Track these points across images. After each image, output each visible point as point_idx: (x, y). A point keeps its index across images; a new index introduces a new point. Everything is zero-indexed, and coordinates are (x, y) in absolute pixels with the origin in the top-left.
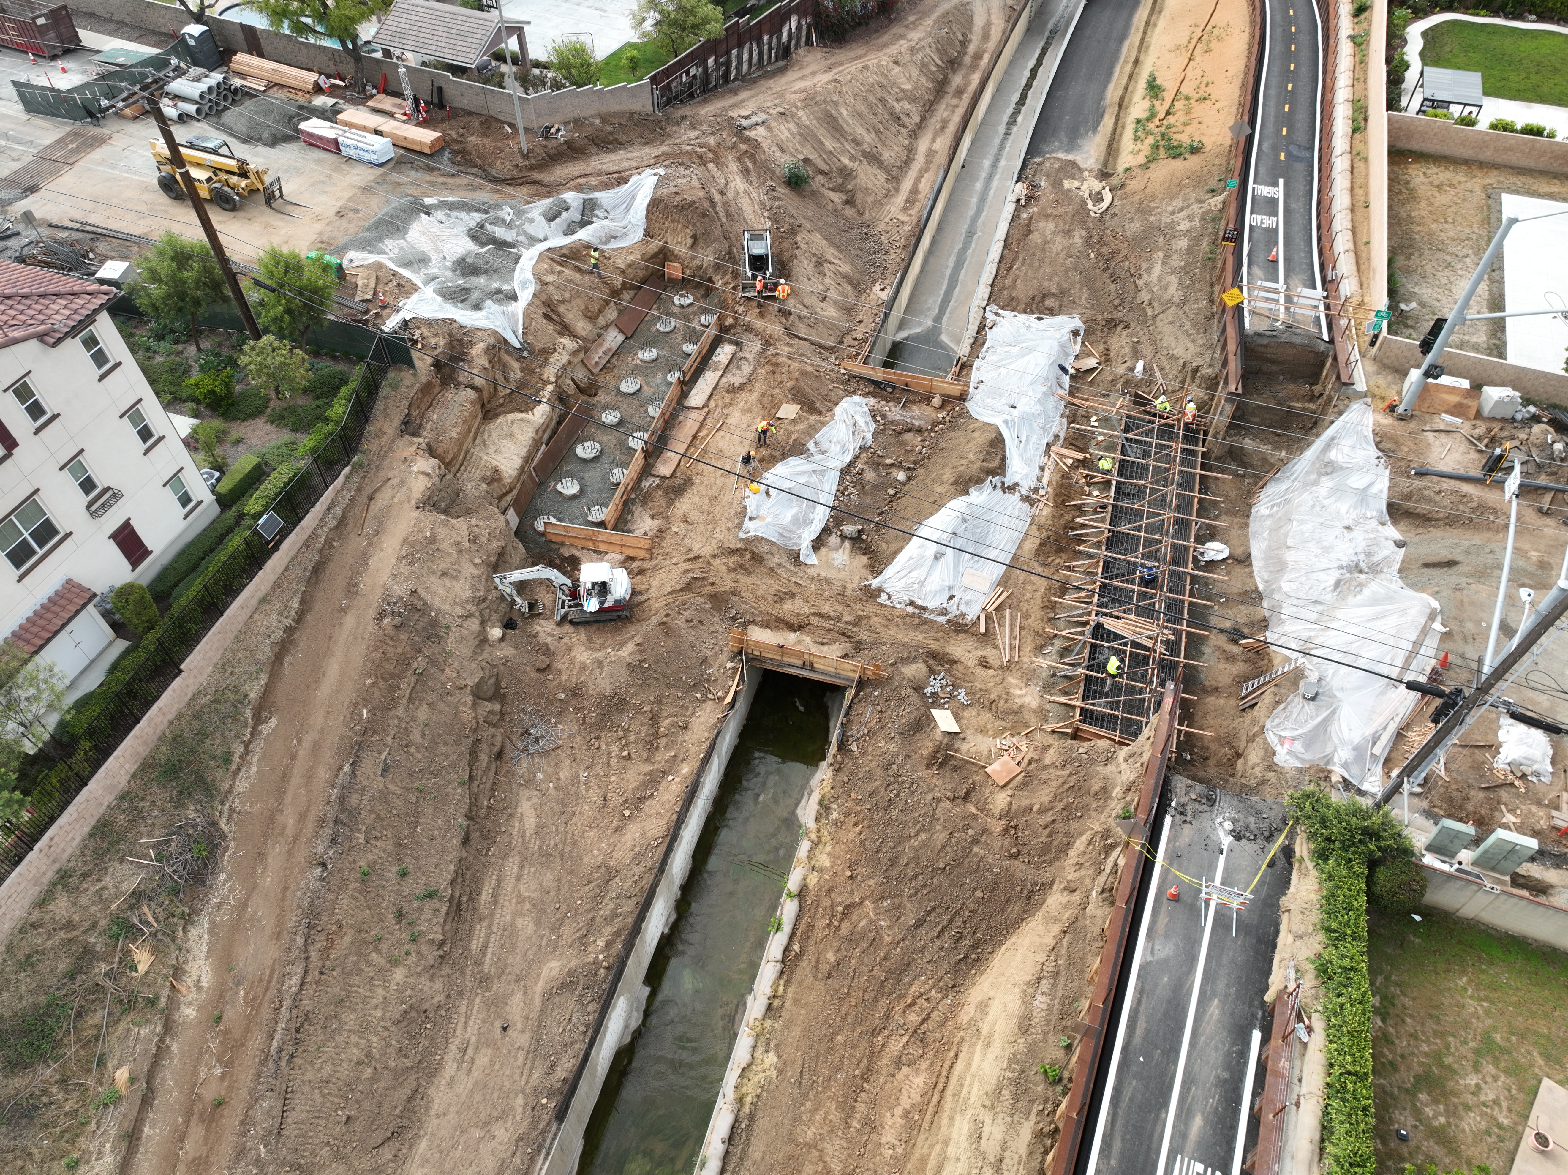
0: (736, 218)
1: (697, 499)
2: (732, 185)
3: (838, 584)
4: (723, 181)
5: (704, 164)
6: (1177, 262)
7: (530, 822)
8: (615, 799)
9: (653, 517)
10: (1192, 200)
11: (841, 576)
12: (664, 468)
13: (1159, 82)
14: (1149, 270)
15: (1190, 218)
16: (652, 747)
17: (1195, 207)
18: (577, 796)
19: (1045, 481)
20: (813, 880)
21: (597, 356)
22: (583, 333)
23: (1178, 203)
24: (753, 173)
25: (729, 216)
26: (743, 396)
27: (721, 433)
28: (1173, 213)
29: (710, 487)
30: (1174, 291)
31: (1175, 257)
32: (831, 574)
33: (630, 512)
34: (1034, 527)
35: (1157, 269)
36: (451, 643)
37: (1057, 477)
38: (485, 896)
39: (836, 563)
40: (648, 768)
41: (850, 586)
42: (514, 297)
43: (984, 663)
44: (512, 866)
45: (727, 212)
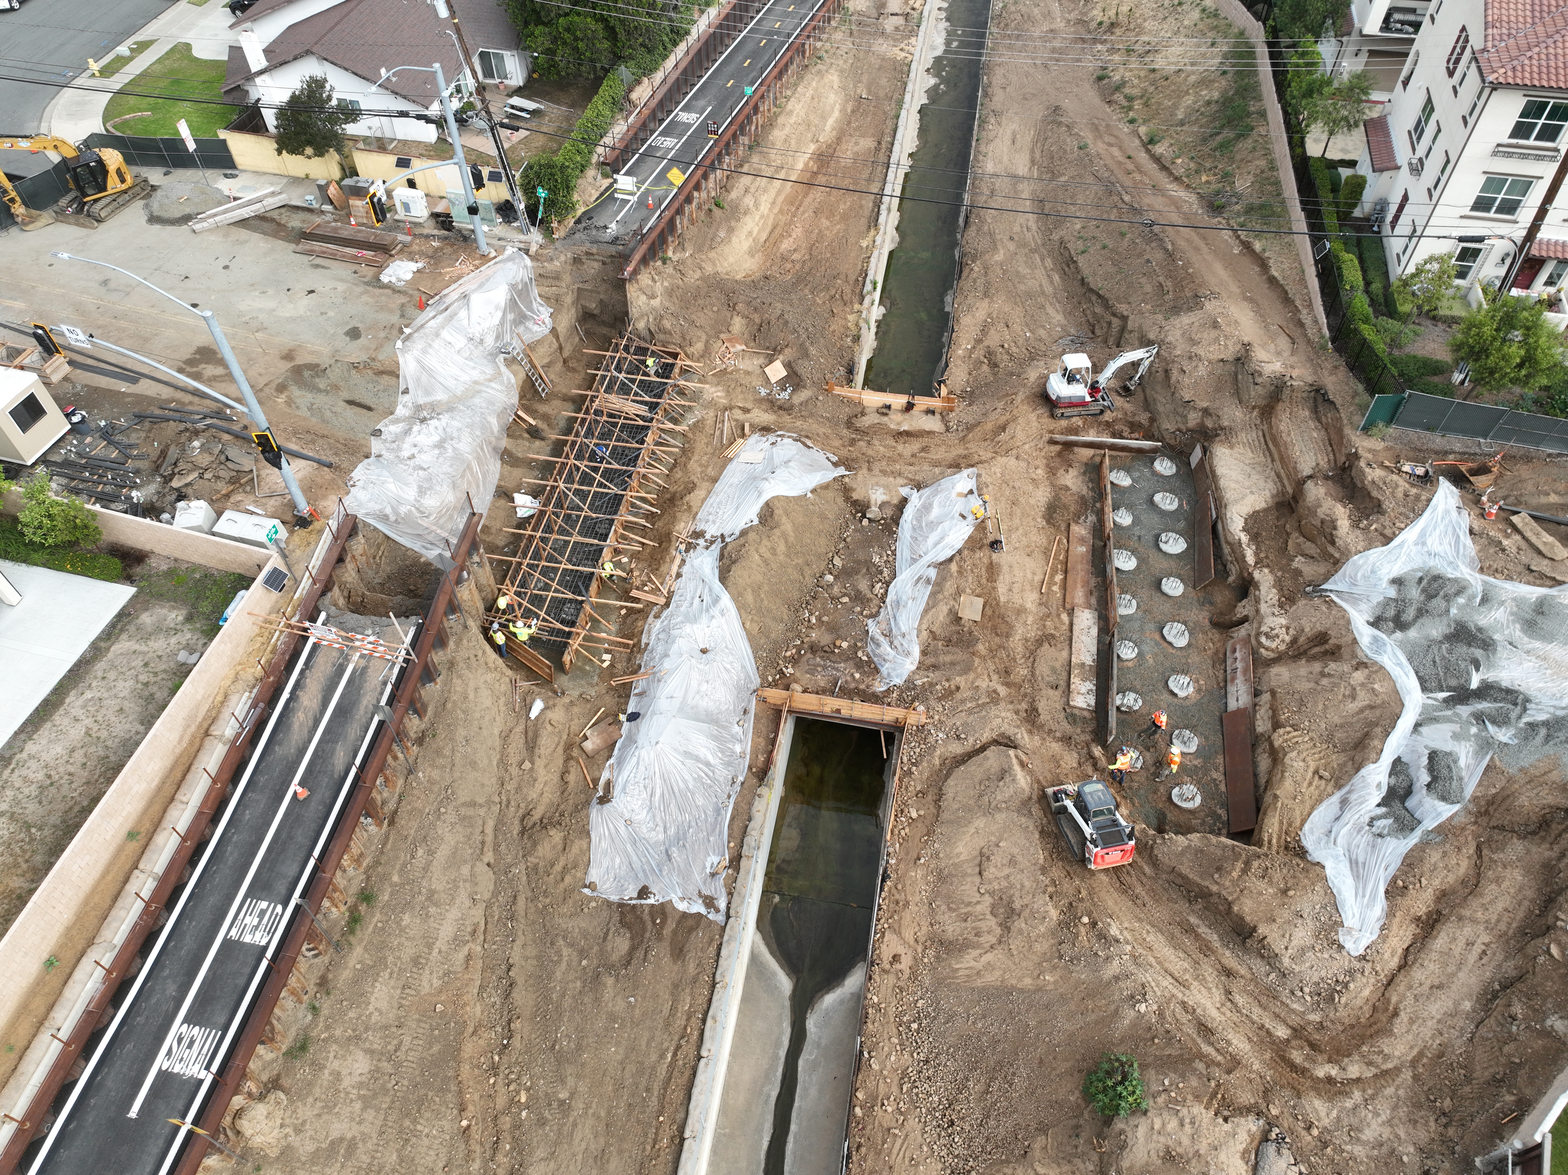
0: (1177, 931)
1: (1032, 501)
2: (1218, 995)
3: (876, 471)
4: (1240, 1000)
5: (1297, 1032)
7: (1050, 310)
8: (1001, 326)
9: (1067, 488)
11: (874, 480)
12: (1080, 530)
14: (457, 941)
16: (990, 354)
18: (1027, 325)
19: (677, 561)
20: (857, 306)
21: (1239, 660)
22: (1275, 670)
24: (1190, 1030)
25: (1190, 930)
26: (1033, 633)
27: (1038, 578)
29: (1025, 515)
32: (884, 480)
33: (1092, 489)
34: (694, 510)
36: (1160, 317)
37: (664, 568)
38: (1056, 278)
39: (881, 490)
40: (986, 343)
41: (864, 471)
42: (1376, 623)
43: (746, 411)
44: (1048, 289)
45: (1197, 937)
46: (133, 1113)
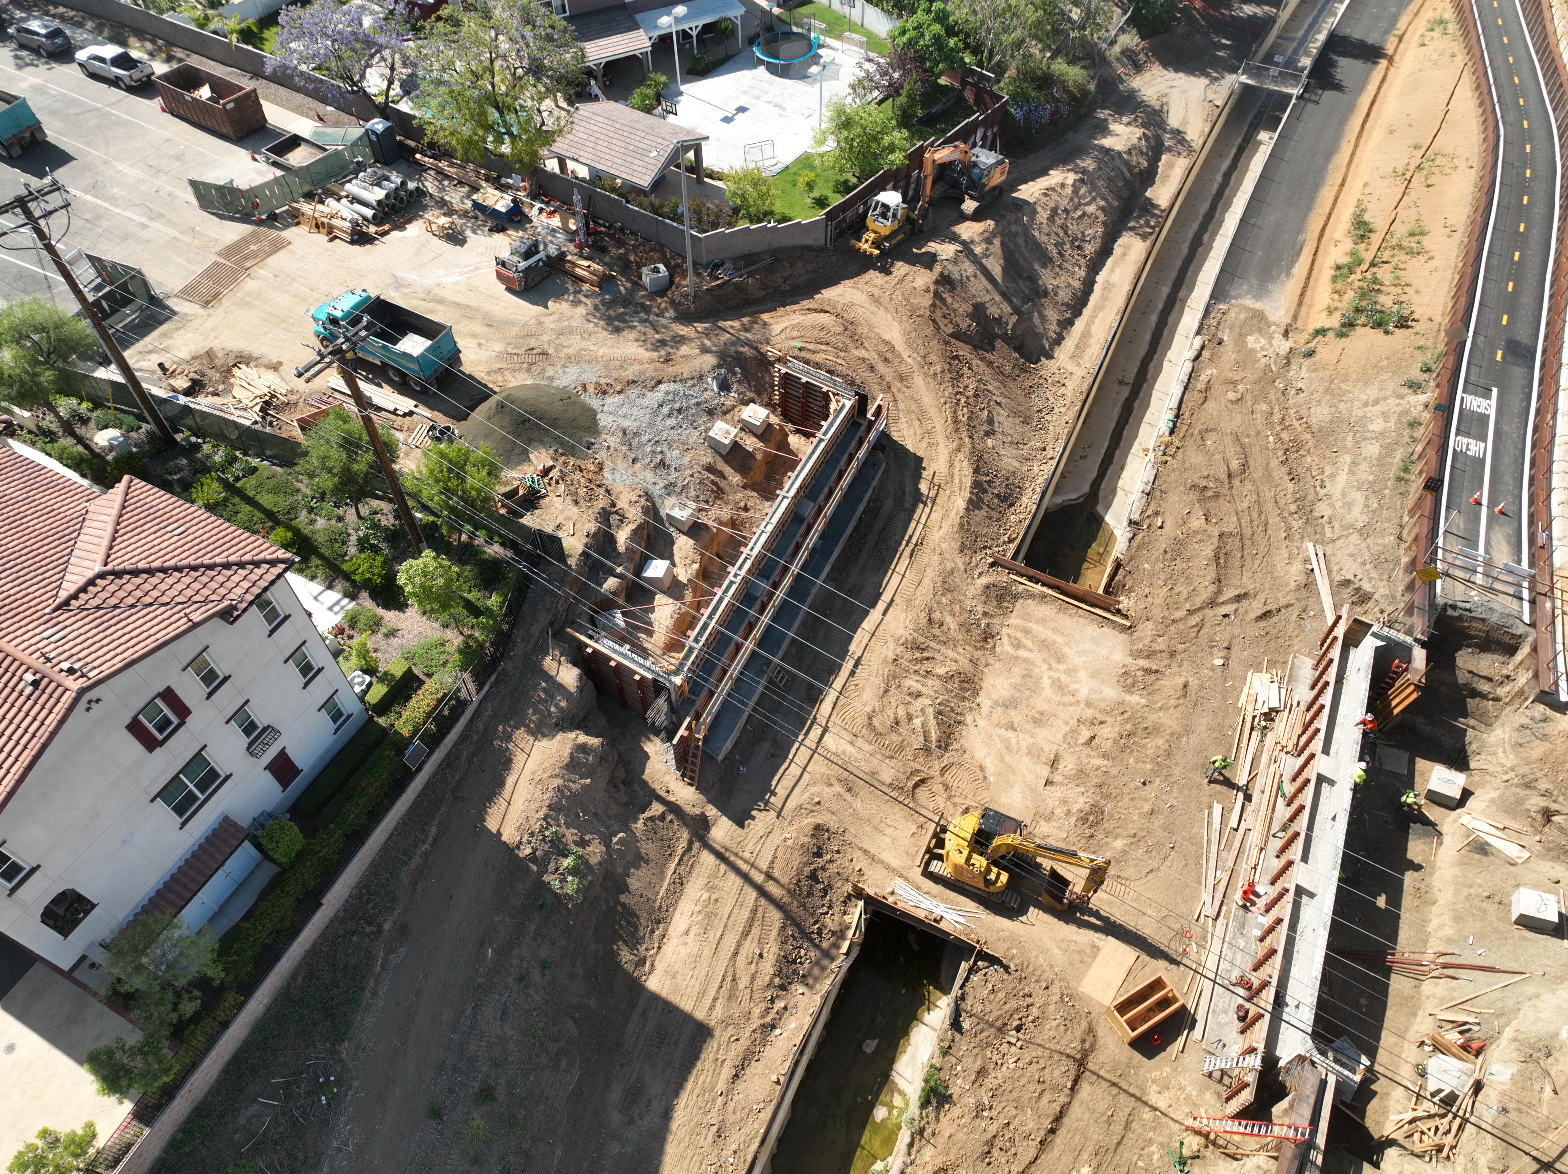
6: (1365, 474)
10: (1389, 392)
13: (1367, 217)
14: (1332, 476)
15: (1385, 416)
17: (1392, 401)
23: (1372, 392)
28: (1366, 404)
30: (1358, 516)
31: (1364, 466)
35: (1342, 478)
46: (1495, 390)
